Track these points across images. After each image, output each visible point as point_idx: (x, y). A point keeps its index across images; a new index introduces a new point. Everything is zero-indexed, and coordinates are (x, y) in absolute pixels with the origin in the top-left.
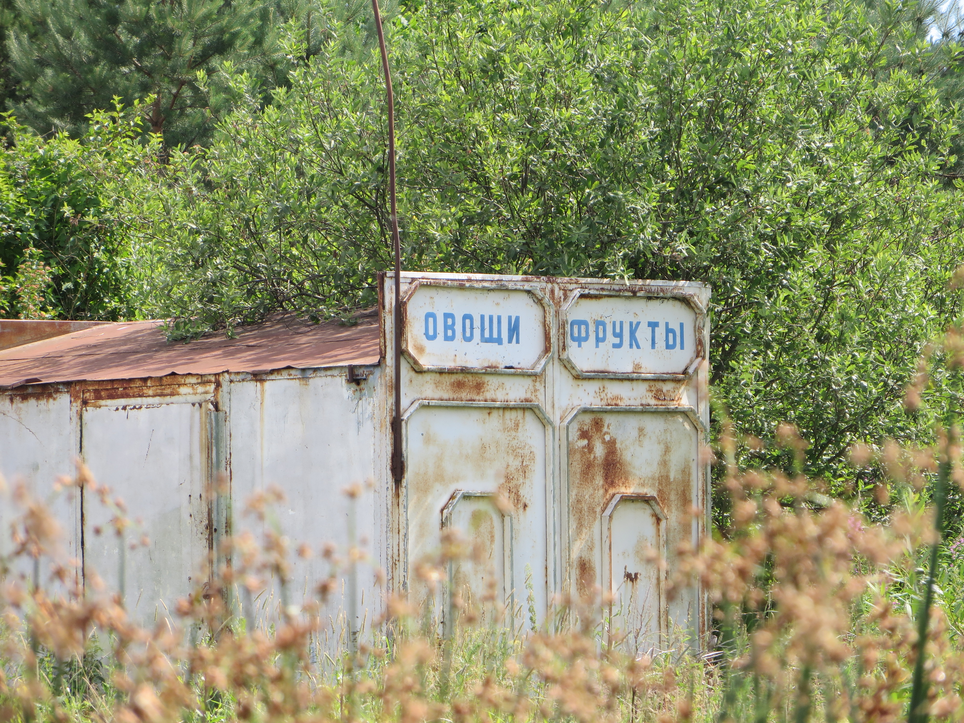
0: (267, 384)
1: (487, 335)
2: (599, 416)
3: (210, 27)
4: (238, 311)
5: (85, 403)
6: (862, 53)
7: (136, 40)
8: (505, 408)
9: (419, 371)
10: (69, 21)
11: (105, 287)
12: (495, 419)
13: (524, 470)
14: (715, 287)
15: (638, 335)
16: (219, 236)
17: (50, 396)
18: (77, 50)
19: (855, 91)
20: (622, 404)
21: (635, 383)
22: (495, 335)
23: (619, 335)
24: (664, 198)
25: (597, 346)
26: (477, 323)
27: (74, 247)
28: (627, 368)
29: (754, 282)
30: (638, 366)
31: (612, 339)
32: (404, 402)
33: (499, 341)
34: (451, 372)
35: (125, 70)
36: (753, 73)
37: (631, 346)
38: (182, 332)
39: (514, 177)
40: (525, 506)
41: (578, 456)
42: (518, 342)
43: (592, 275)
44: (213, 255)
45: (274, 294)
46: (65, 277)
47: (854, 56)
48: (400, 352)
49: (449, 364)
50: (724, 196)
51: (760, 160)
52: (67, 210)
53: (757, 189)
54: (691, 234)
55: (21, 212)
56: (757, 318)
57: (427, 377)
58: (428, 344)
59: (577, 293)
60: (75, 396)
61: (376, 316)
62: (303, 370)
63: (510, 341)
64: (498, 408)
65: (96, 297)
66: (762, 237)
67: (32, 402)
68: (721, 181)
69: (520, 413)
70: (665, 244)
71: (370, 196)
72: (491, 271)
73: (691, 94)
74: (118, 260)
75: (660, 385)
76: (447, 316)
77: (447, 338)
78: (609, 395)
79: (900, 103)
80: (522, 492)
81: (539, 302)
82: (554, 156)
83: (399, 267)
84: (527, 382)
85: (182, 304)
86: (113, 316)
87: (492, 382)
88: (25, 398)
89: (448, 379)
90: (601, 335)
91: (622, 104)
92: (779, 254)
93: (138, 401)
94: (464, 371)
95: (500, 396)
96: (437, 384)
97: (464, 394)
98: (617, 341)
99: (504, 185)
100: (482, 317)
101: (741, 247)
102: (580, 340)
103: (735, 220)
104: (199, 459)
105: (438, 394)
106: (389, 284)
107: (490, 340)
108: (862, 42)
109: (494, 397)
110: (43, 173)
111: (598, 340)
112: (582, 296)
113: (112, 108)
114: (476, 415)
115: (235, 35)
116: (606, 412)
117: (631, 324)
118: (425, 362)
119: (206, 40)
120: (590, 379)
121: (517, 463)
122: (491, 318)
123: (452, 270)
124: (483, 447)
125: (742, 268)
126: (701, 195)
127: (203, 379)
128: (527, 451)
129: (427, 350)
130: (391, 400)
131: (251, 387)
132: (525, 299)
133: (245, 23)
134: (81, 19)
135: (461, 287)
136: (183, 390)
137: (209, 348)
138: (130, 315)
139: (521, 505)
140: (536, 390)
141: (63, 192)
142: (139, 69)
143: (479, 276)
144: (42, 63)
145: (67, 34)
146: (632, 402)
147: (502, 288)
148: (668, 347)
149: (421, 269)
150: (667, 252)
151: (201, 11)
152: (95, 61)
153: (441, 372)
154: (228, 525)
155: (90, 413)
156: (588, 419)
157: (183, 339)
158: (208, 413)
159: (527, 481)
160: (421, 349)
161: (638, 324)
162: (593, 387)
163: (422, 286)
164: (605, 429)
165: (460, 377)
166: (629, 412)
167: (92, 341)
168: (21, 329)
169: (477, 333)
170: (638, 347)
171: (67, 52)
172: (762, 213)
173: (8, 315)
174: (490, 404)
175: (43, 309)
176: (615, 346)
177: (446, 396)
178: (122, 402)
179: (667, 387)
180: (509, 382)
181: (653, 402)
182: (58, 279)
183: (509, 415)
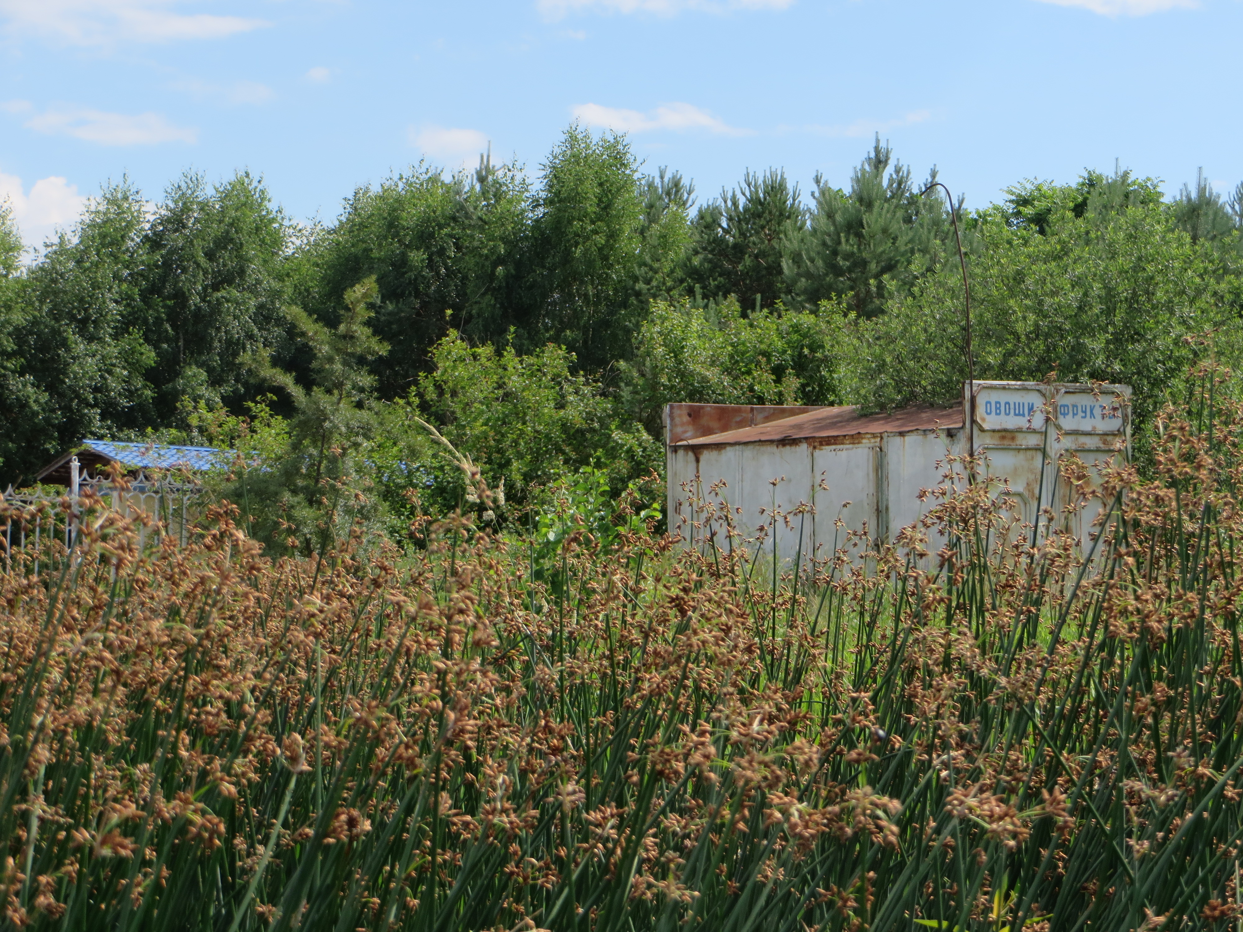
0: (907, 438)
1: (1017, 412)
2: (1075, 453)
3: (885, 257)
4: (892, 401)
5: (815, 448)
6: (1211, 267)
7: (848, 263)
8: (1026, 449)
9: (982, 430)
10: (813, 254)
11: (828, 390)
12: (1021, 456)
13: (1036, 481)
14: (1134, 387)
15: (1094, 412)
16: (884, 363)
17: (797, 444)
18: (818, 269)
19: (1207, 286)
20: (1086, 447)
21: (1093, 436)
22: (1021, 412)
23: (1085, 412)
24: (1108, 342)
25: (1073, 418)
26: (1012, 406)
27: (812, 369)
28: (1088, 428)
29: (1153, 385)
30: (1094, 428)
31: (1081, 414)
32: (975, 446)
33: (1023, 415)
34: (999, 431)
35: (841, 279)
36: (1152, 278)
37: (1091, 417)
38: (865, 412)
39: (1031, 333)
42: (1033, 415)
43: (1071, 382)
44: (880, 373)
45: (912, 392)
46: (808, 385)
47: (1205, 269)
48: (973, 421)
49: (998, 427)
50: (1138, 341)
51: (1157, 323)
52: (806, 351)
53: (1155, 337)
54: (1121, 360)
55: (784, 352)
56: (1155, 403)
57: (987, 434)
58: (987, 417)
59: (1063, 390)
60: (810, 444)
61: (961, 404)
62: (925, 431)
63: (1029, 415)
64: (1023, 449)
65: (823, 394)
66: (1158, 362)
67: (788, 447)
68: (1137, 333)
69: (1034, 452)
70: (1108, 366)
71: (959, 343)
72: (1020, 380)
73: (1120, 289)
74: (835, 376)
75: (1105, 437)
76: (997, 403)
77: (997, 414)
78: (1080, 442)
79: (1230, 292)
80: (1035, 493)
81: (1044, 395)
82: (1051, 322)
83: (972, 377)
84: (1038, 436)
85: (865, 397)
86: (832, 404)
87: (1020, 436)
88: (784, 445)
89: (997, 435)
90: (1075, 412)
91: (1086, 294)
92: (1166, 370)
93: (841, 446)
94: (1005, 430)
95: (1024, 443)
96: (992, 438)
97: (1006, 442)
98: (1083, 415)
99: (1027, 336)
100: (1015, 403)
101: (1147, 367)
102: (1064, 415)
103: (1144, 353)
104: (872, 475)
105: (993, 442)
106: (967, 387)
107: (1019, 415)
108: (1210, 262)
109: (1021, 443)
110: (796, 332)
111: (1074, 414)
112: (1066, 392)
113: (831, 299)
114: (1012, 453)
115: (897, 262)
116: (1078, 451)
117: (1091, 406)
118: (986, 426)
119: (883, 264)
120: (1070, 434)
121: (1033, 478)
122: (1019, 404)
123: (1002, 379)
124: (1016, 469)
125: (1148, 378)
126: (1127, 340)
127: (874, 436)
129: (987, 420)
130: (969, 446)
131: (898, 439)
132: (1037, 394)
133: (903, 255)
134: (818, 253)
135: (1004, 388)
136: (864, 441)
137: (878, 420)
138: (841, 403)
139: (1035, 499)
140: (1042, 440)
141: (807, 342)
142: (849, 279)
143: (1013, 383)
144: (799, 275)
145: (812, 261)
146: (1091, 446)
147: (1025, 389)
148: (1110, 418)
149: (986, 379)
150: (1109, 370)
151: (880, 250)
152: (827, 275)
153: (994, 431)
154: (887, 508)
155: (817, 453)
157: (865, 416)
158: (877, 452)
160: (983, 420)
161: (1095, 406)
162: (1070, 438)
163: (984, 388)
165: (1004, 433)
166: (1089, 451)
167: (820, 416)
168: (783, 411)
169: (1012, 411)
170: (1094, 418)
171: (812, 270)
172: (1158, 350)
173: (778, 404)
174: (1019, 447)
175: (796, 400)
176: (1082, 417)
177: (997, 443)
178: (833, 447)
179: (1109, 438)
180: (1028, 436)
181: (1102, 446)
182: (803, 386)
183: (1029, 453)
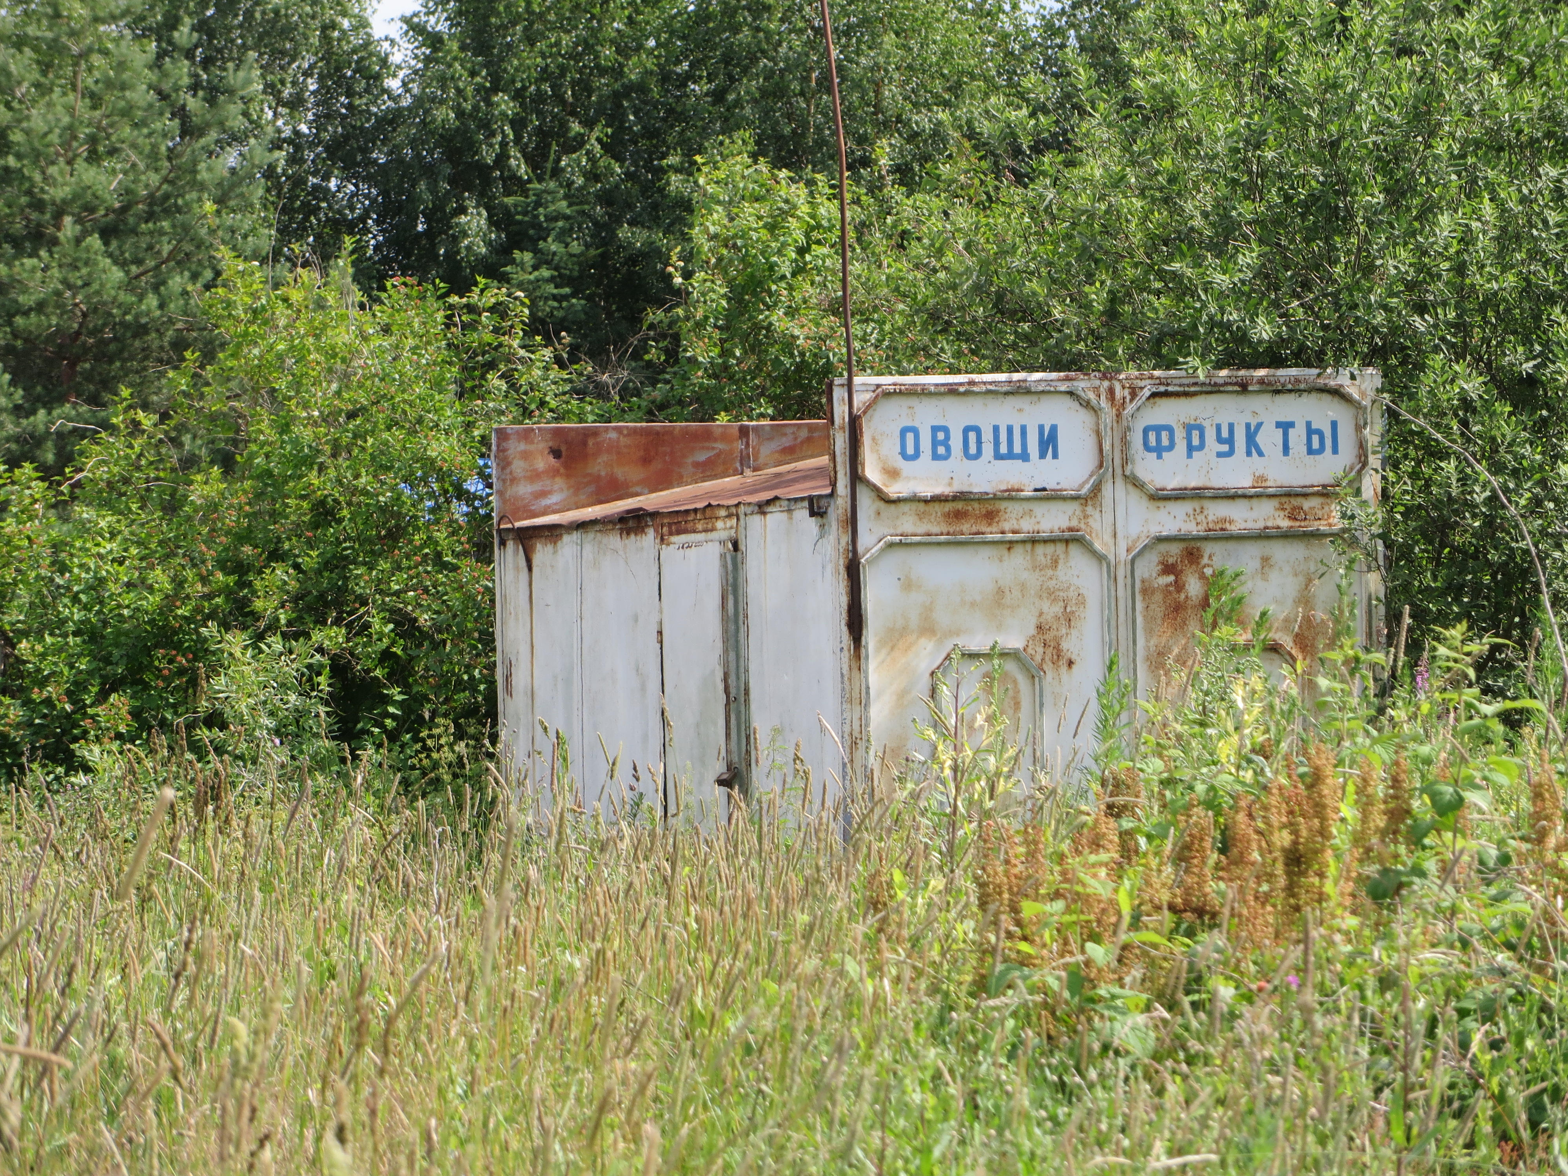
0: (767, 518)
1: (1004, 449)
2: (1193, 544)
5: (662, 539)
8: (1034, 541)
9: (887, 501)
12: (1019, 559)
13: (1069, 619)
15: (1260, 439)
17: (643, 530)
20: (1234, 529)
21: (1255, 501)
22: (1017, 449)
23: (1230, 441)
25: (1189, 456)
26: (987, 436)
28: (1241, 482)
30: (1259, 479)
31: (1215, 447)
32: (864, 542)
33: (1024, 456)
34: (944, 499)
37: (1249, 454)
40: (1070, 663)
41: (1158, 597)
42: (1055, 456)
48: (856, 478)
49: (940, 490)
57: (902, 508)
58: (907, 467)
59: (1148, 391)
60: (657, 532)
62: (789, 501)
63: (1043, 456)
64: (1023, 542)
67: (633, 537)
69: (1060, 548)
75: (1296, 502)
76: (935, 429)
77: (936, 457)
78: (1211, 518)
80: (1064, 645)
81: (1087, 405)
83: (853, 370)
84: (1073, 508)
87: (1012, 509)
88: (628, 532)
89: (937, 509)
90: (1196, 442)
93: (692, 537)
94: (965, 497)
95: (1027, 526)
96: (920, 516)
97: (968, 527)
98: (1225, 448)
100: (996, 429)
102: (1159, 450)
105: (922, 528)
106: (839, 394)
107: (1010, 456)
109: (1016, 527)
111: (1190, 449)
112: (1154, 395)
114: (987, 553)
116: (1206, 539)
117: (1248, 426)
118: (900, 489)
120: (1177, 498)
121: (1057, 609)
122: (1010, 430)
124: (1000, 592)
128: (1072, 594)
129: (904, 473)
130: (846, 539)
131: (757, 519)
132: (1064, 403)
135: (952, 391)
136: (719, 524)
139: (1063, 663)
140: (1086, 517)
143: (987, 377)
146: (1250, 525)
148: (1310, 451)
153: (925, 500)
154: (747, 692)
155: (664, 552)
156: (1175, 549)
158: (731, 554)
159: (1074, 632)
160: (889, 474)
161: (1259, 425)
162: (1182, 508)
163: (887, 395)
164: (1205, 560)
165: (959, 505)
166: (1245, 537)
169: (988, 449)
170: (1261, 454)
174: (1010, 536)
176: (1220, 455)
177: (935, 529)
178: (683, 538)
179: (1308, 503)
180: (1040, 509)
181: (1285, 523)
183: (1042, 550)
